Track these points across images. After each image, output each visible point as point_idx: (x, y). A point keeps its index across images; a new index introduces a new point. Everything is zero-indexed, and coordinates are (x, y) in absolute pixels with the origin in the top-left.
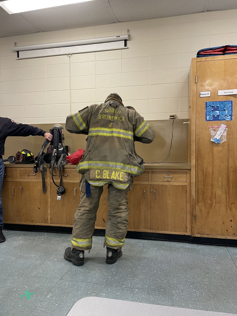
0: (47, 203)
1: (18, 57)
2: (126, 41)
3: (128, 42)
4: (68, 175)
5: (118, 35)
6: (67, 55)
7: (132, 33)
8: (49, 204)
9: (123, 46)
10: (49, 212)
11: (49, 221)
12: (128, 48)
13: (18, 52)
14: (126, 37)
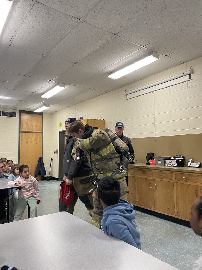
0: (135, 191)
1: (127, 98)
2: (190, 75)
3: (192, 75)
4: (146, 173)
5: (183, 72)
6: (152, 92)
7: (194, 68)
8: (137, 191)
9: (188, 79)
10: (137, 196)
11: (137, 203)
12: (192, 79)
13: (127, 95)
14: (189, 72)
